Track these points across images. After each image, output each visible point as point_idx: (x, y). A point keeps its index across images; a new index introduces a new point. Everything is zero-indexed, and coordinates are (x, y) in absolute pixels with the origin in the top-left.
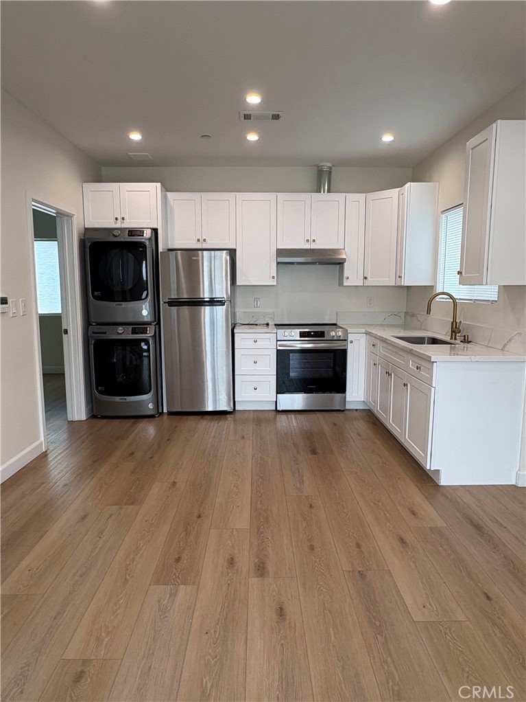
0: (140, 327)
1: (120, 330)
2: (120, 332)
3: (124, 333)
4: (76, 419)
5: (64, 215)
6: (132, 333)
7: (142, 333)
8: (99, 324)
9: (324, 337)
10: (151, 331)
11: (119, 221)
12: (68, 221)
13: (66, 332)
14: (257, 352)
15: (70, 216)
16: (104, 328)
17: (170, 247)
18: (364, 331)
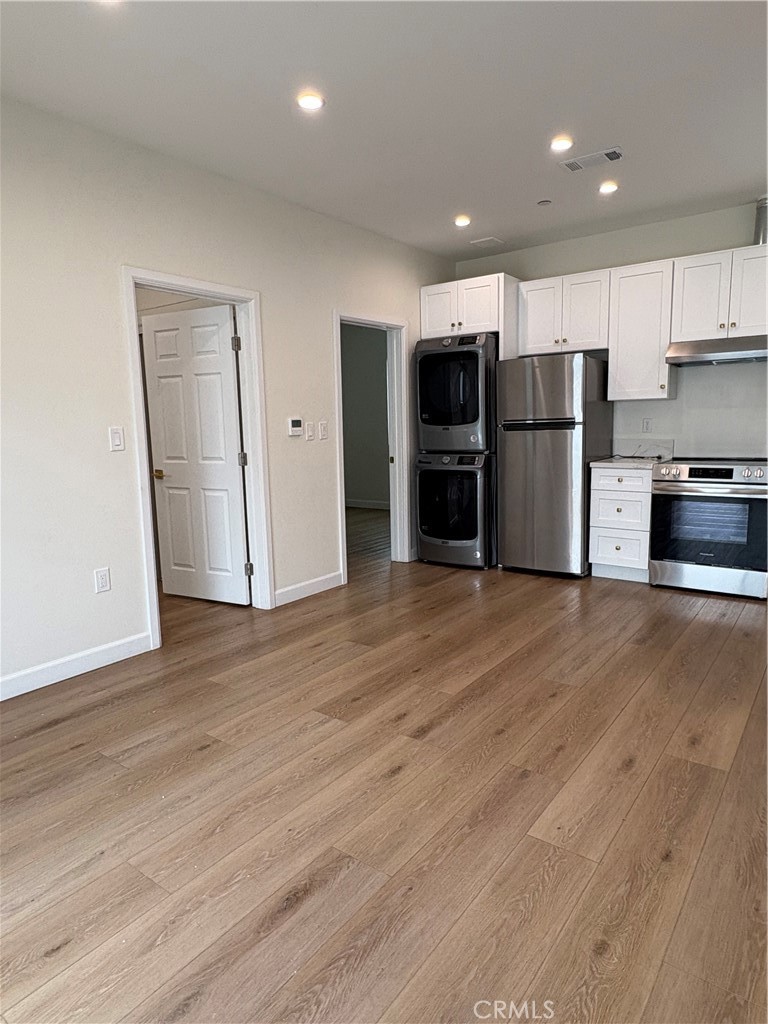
0: (467, 456)
1: (446, 459)
2: (445, 462)
3: (448, 463)
4: (399, 560)
5: (394, 329)
6: (458, 464)
7: (468, 464)
8: (428, 452)
9: (731, 477)
10: (480, 462)
11: (456, 328)
12: (397, 333)
13: (392, 460)
14: (622, 496)
15: (399, 328)
16: (431, 457)
17: (521, 354)
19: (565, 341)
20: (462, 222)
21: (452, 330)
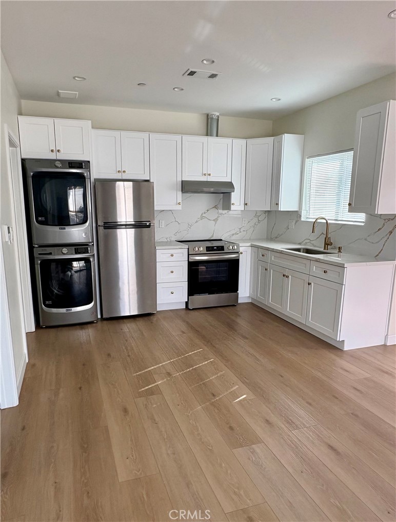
0: (80, 247)
1: (65, 250)
2: (64, 252)
6: (76, 253)
7: (84, 253)
8: (40, 246)
9: (224, 250)
10: (91, 251)
11: (54, 153)
14: (173, 264)
16: (49, 250)
18: (249, 244)
21: (51, 155)
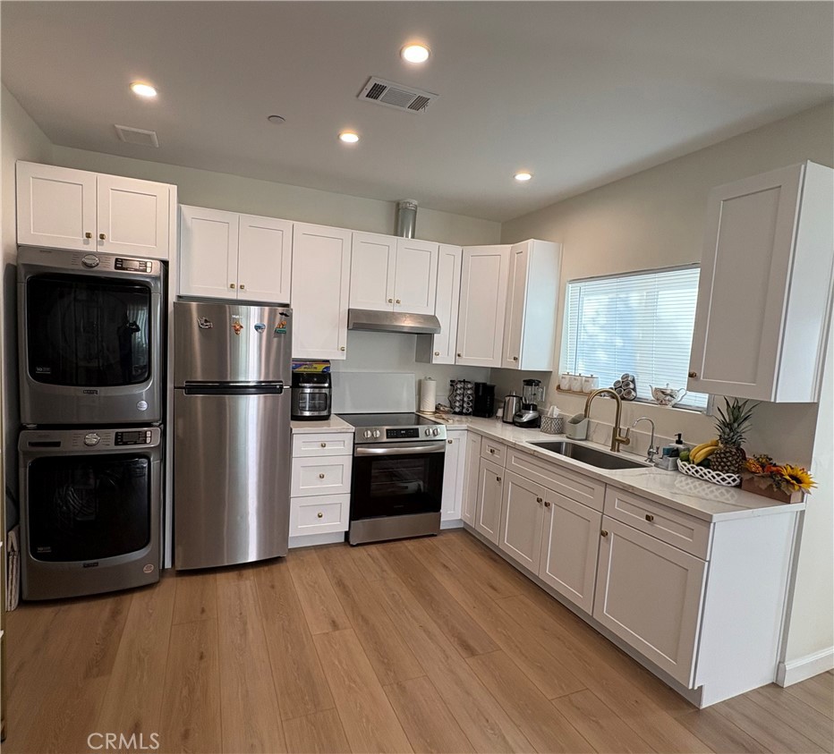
0: (132, 430)
1: (92, 437)
2: (91, 441)
6: (117, 443)
7: (134, 443)
8: (41, 427)
9: (418, 436)
10: (152, 439)
11: (93, 241)
16: (54, 435)
17: (182, 294)
18: (464, 426)
19: (242, 287)
20: (144, 90)
21: (86, 243)
